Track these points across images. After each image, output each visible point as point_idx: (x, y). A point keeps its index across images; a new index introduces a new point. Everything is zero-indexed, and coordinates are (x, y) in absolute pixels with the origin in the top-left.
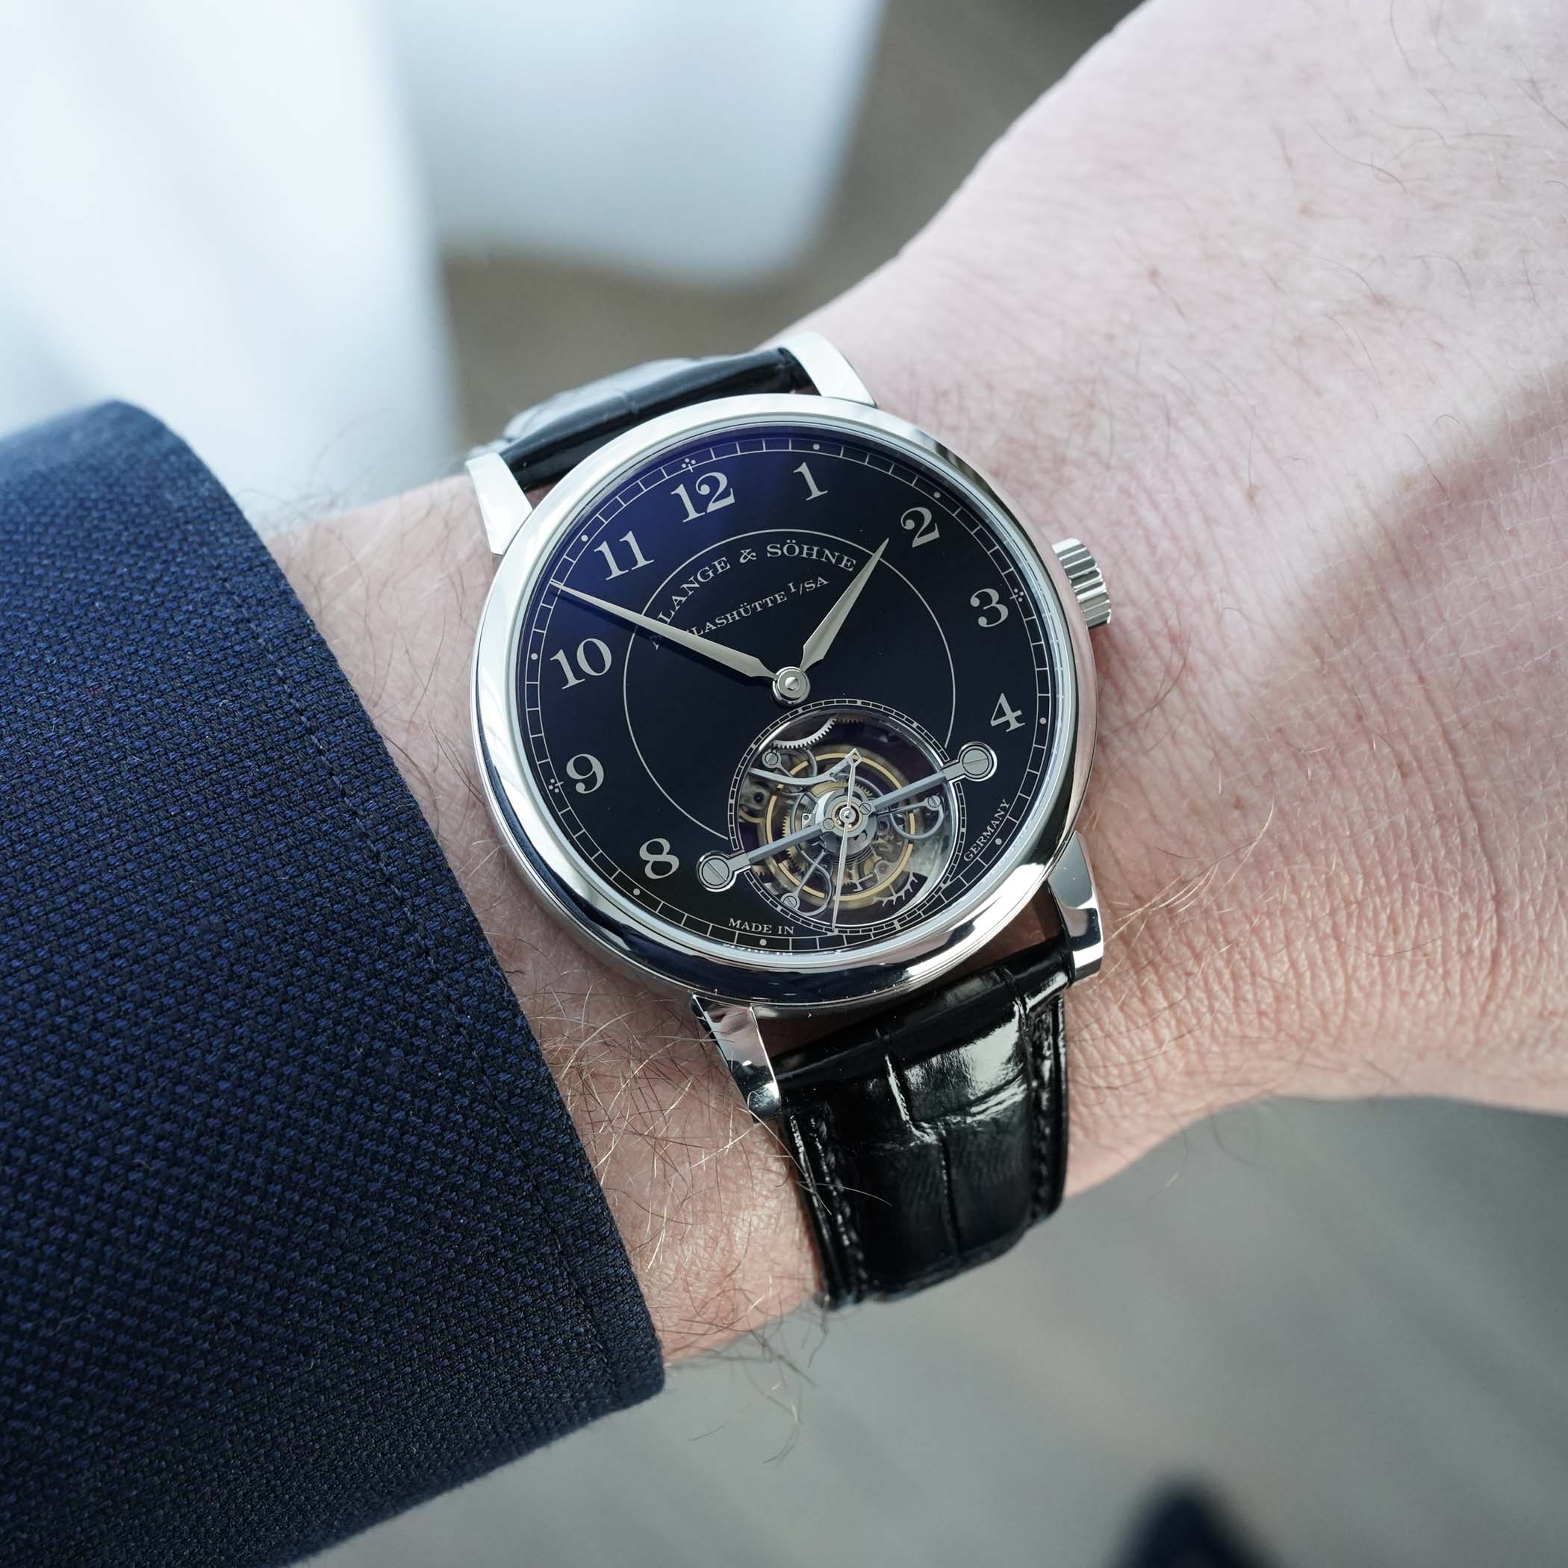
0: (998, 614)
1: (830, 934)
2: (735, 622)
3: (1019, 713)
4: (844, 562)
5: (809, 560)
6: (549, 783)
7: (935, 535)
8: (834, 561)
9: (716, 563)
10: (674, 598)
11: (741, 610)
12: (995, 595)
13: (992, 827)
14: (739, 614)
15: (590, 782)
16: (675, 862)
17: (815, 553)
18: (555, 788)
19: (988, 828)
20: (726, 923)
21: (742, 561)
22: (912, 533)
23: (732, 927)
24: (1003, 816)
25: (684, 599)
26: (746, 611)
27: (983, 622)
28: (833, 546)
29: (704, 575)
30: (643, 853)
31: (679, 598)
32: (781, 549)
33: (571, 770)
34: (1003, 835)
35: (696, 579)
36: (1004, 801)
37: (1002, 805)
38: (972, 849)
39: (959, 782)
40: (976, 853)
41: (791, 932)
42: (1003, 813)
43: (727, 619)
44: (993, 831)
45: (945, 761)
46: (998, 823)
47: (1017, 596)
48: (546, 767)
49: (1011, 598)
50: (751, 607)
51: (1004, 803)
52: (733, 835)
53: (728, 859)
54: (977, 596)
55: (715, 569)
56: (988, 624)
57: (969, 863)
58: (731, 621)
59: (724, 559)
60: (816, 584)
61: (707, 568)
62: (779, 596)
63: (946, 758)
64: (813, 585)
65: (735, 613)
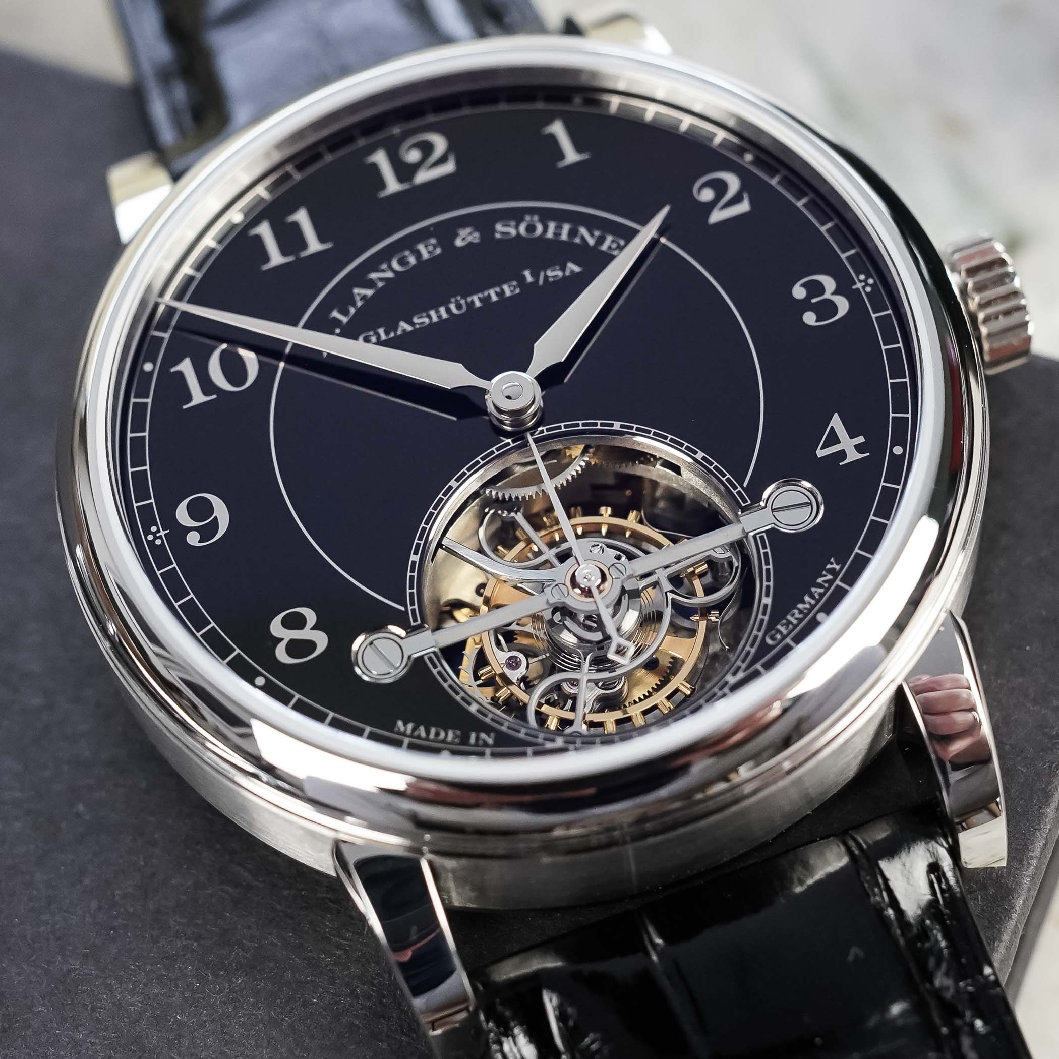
0: (834, 309)
2: (441, 321)
3: (861, 439)
4: (606, 242)
5: (556, 241)
6: (147, 532)
7: (744, 207)
8: (591, 242)
9: (421, 247)
10: (356, 291)
11: (452, 306)
12: (829, 283)
13: (812, 596)
14: (448, 311)
15: (207, 532)
16: (321, 641)
17: (565, 232)
18: (156, 538)
19: (807, 598)
20: (391, 727)
21: (459, 243)
22: (709, 207)
23: (399, 733)
24: (831, 582)
25: (369, 293)
26: (459, 307)
27: (810, 318)
28: (592, 223)
29: (402, 262)
30: (276, 628)
31: (363, 292)
32: (517, 227)
33: (182, 515)
34: (829, 608)
35: (391, 268)
36: (832, 560)
37: (829, 566)
38: (779, 627)
39: (764, 534)
40: (785, 632)
41: (490, 741)
42: (830, 577)
43: (429, 317)
44: (813, 602)
45: (743, 505)
46: (822, 590)
47: (863, 284)
48: (146, 511)
49: (854, 287)
50: (466, 302)
51: (832, 564)
52: (412, 604)
53: (402, 638)
54: (803, 285)
55: (418, 254)
56: (817, 321)
57: (773, 647)
58: (435, 319)
59: (433, 241)
60: (564, 272)
61: (407, 253)
62: (509, 287)
63: (745, 501)
64: (560, 273)
65: (442, 309)
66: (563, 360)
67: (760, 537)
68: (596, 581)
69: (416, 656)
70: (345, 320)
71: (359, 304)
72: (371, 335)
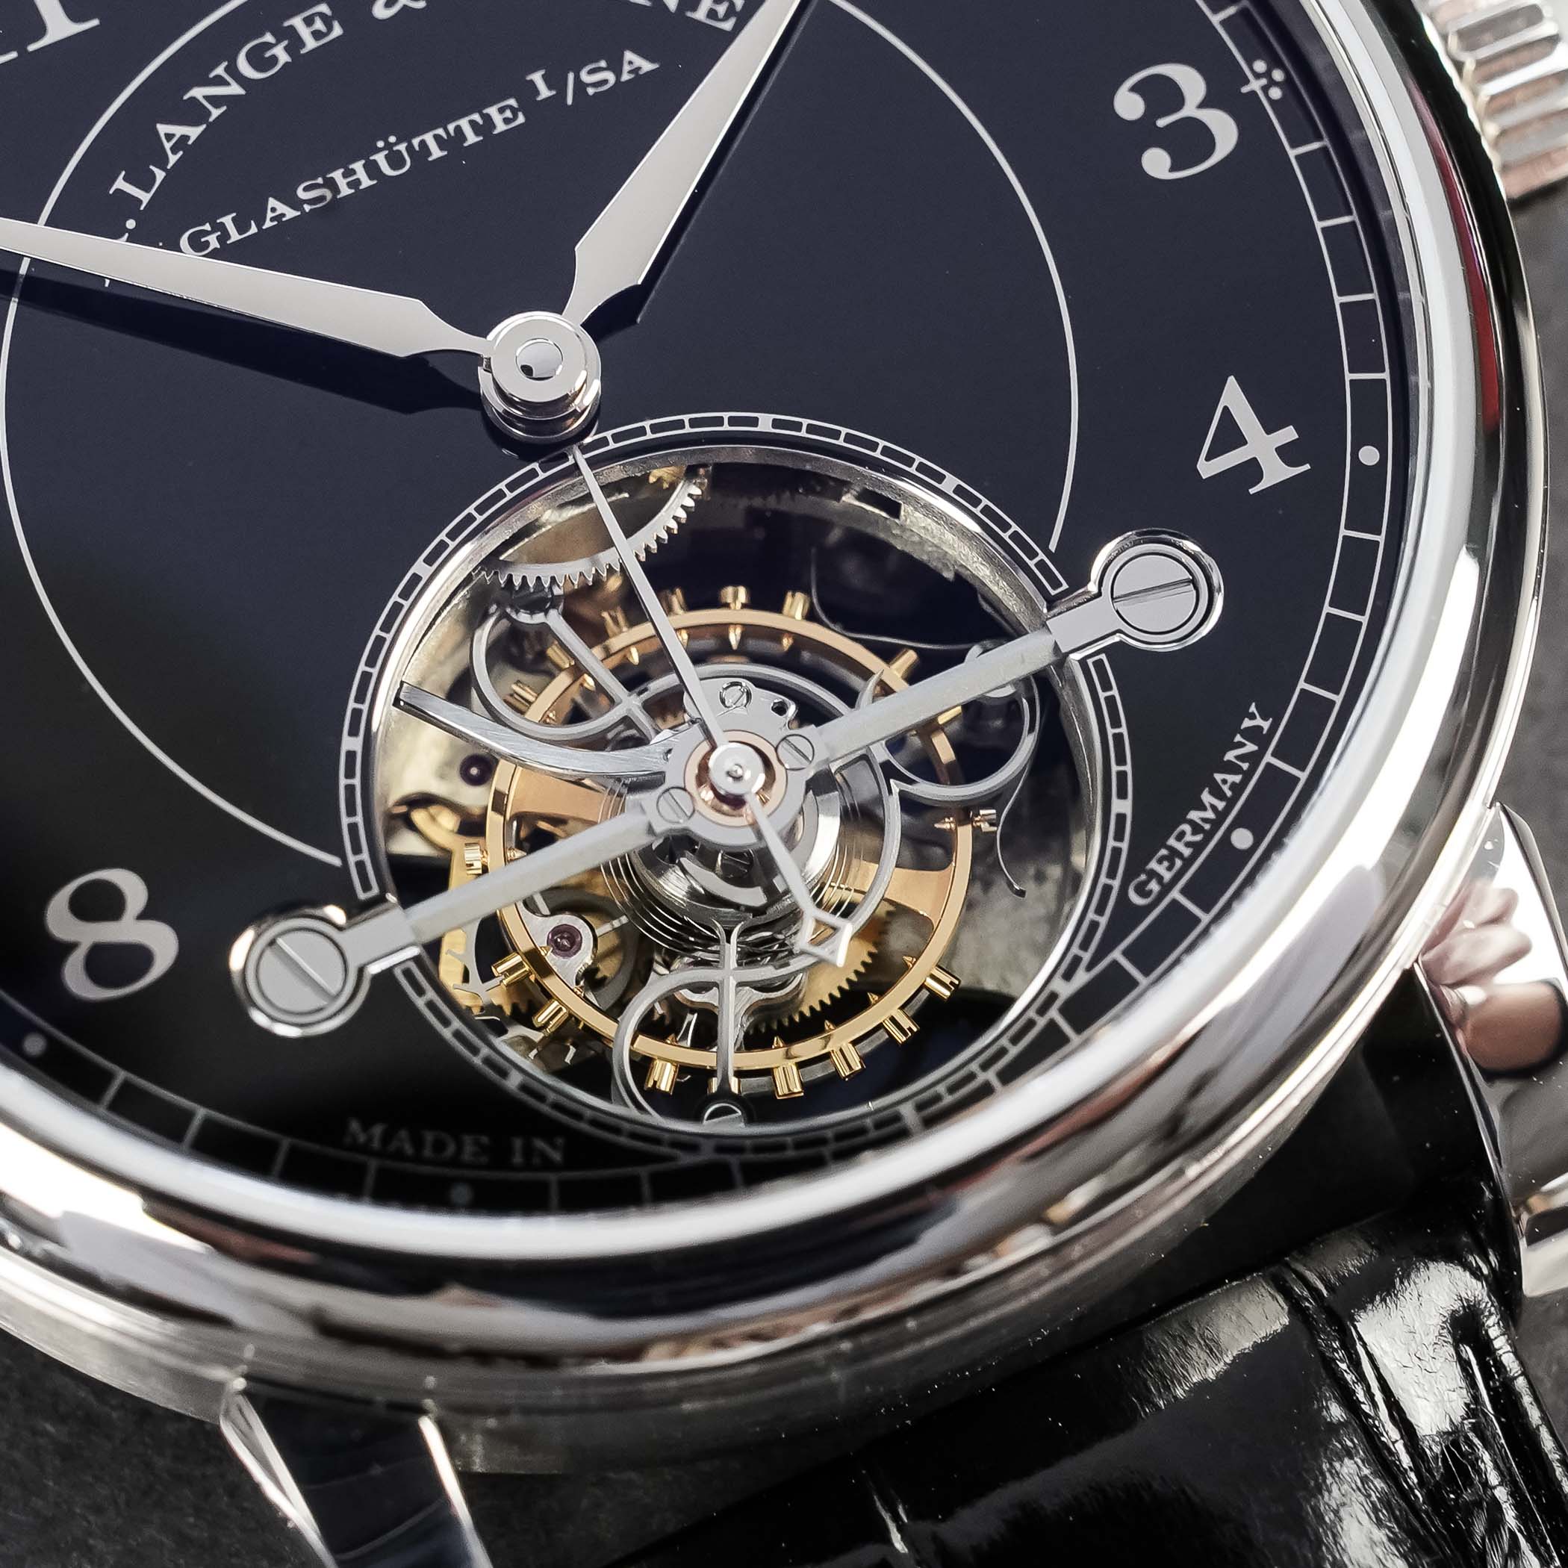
0: (1206, 140)
2: (360, 194)
3: (1288, 434)
9: (297, 22)
10: (163, 129)
11: (380, 158)
12: (1191, 82)
13: (1218, 793)
14: (372, 169)
16: (163, 943)
19: (1206, 797)
20: (336, 1136)
21: (380, 11)
23: (355, 1147)
24: (1254, 758)
25: (194, 132)
26: (395, 160)
27: (1156, 163)
29: (258, 59)
30: (59, 920)
31: (179, 131)
34: (1257, 816)
35: (233, 71)
36: (1253, 709)
37: (1247, 723)
38: (1153, 865)
39: (1103, 656)
40: (1168, 876)
41: (557, 1156)
42: (1251, 747)
43: (331, 185)
44: (1221, 805)
45: (1053, 592)
46: (1237, 778)
47: (1264, 81)
49: (1245, 90)
50: (410, 148)
51: (1252, 717)
52: (357, 850)
53: (340, 928)
54: (1134, 89)
55: (295, 42)
56: (1173, 169)
57: (1148, 909)
58: (345, 191)
59: (324, 8)
60: (618, 73)
61: (269, 38)
62: (501, 110)
63: (1056, 584)
64: (611, 77)
65: (358, 166)
66: (640, 283)
67: (1094, 663)
68: (754, 778)
69: (374, 969)
70: (145, 197)
71: (173, 159)
72: (207, 233)
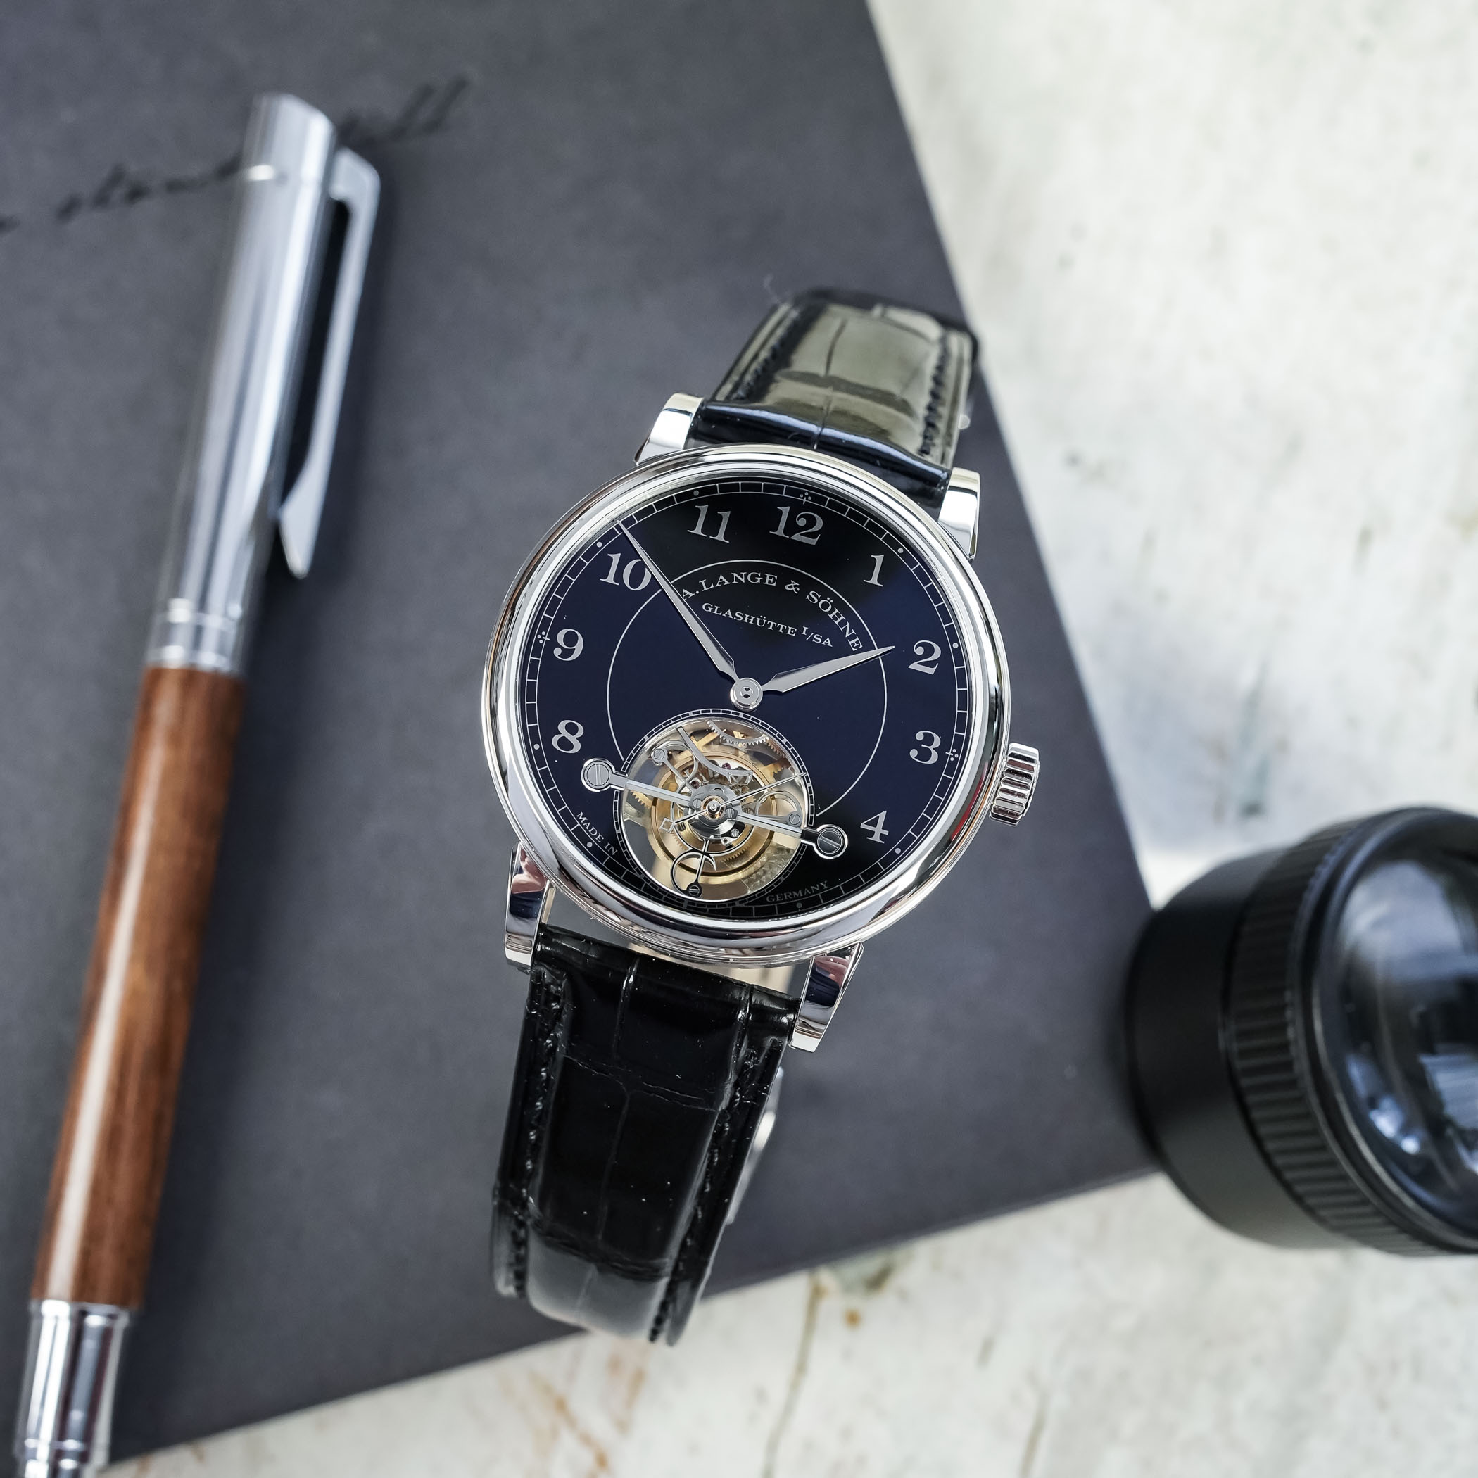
0: (927, 755)
1: (637, 875)
2: (746, 624)
3: (886, 833)
4: (854, 641)
5: (831, 621)
6: (540, 633)
7: (931, 671)
8: (847, 635)
9: (768, 576)
10: (721, 577)
11: (759, 619)
12: (937, 741)
13: (803, 893)
14: (755, 621)
15: (566, 653)
16: (577, 747)
17: (839, 620)
18: (541, 639)
19: (800, 891)
20: (577, 813)
21: (787, 587)
22: (916, 658)
23: (578, 818)
24: (817, 892)
25: (727, 583)
26: (761, 622)
27: (914, 753)
28: (856, 625)
29: (753, 578)
30: (562, 726)
31: (724, 580)
32: (819, 600)
33: (561, 636)
34: (806, 903)
35: (746, 576)
36: (825, 882)
38: (777, 896)
39: (806, 846)
40: (778, 900)
41: (613, 853)
42: (818, 889)
43: (744, 617)
44: (801, 895)
46: (809, 893)
47: (951, 755)
48: (547, 620)
49: (946, 753)
50: (766, 622)
52: (629, 760)
53: (612, 773)
54: (925, 734)
55: (764, 579)
56: (916, 757)
57: (768, 903)
58: (746, 621)
59: (776, 577)
60: (822, 642)
61: (759, 574)
62: (792, 630)
63: (811, 823)
64: (820, 641)
65: (753, 618)
66: (784, 692)
67: (803, 846)
69: (612, 787)
70: (705, 589)
71: (718, 585)
72: (710, 607)
